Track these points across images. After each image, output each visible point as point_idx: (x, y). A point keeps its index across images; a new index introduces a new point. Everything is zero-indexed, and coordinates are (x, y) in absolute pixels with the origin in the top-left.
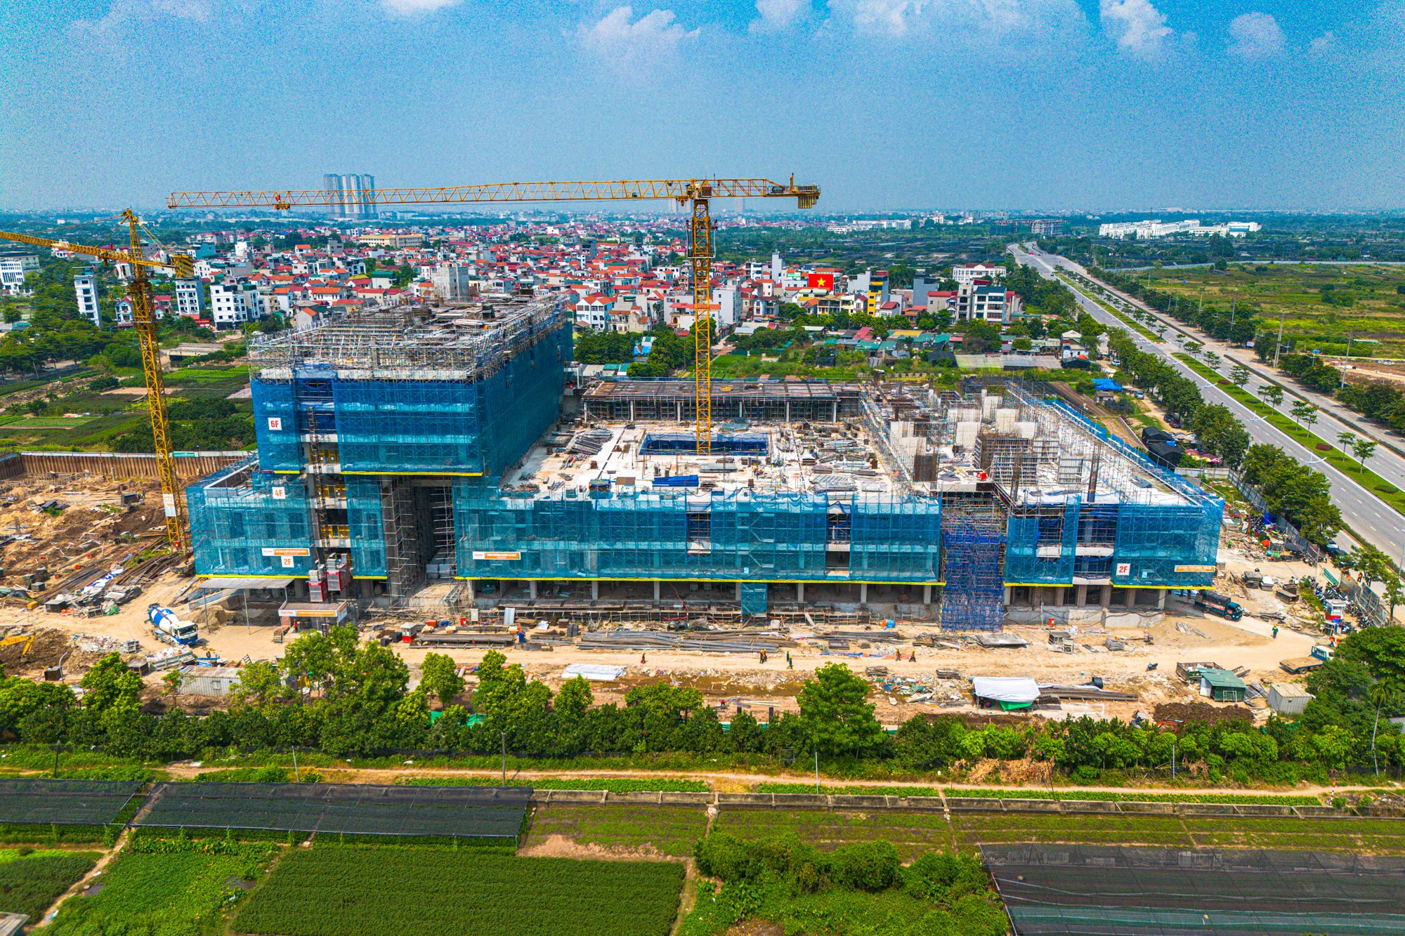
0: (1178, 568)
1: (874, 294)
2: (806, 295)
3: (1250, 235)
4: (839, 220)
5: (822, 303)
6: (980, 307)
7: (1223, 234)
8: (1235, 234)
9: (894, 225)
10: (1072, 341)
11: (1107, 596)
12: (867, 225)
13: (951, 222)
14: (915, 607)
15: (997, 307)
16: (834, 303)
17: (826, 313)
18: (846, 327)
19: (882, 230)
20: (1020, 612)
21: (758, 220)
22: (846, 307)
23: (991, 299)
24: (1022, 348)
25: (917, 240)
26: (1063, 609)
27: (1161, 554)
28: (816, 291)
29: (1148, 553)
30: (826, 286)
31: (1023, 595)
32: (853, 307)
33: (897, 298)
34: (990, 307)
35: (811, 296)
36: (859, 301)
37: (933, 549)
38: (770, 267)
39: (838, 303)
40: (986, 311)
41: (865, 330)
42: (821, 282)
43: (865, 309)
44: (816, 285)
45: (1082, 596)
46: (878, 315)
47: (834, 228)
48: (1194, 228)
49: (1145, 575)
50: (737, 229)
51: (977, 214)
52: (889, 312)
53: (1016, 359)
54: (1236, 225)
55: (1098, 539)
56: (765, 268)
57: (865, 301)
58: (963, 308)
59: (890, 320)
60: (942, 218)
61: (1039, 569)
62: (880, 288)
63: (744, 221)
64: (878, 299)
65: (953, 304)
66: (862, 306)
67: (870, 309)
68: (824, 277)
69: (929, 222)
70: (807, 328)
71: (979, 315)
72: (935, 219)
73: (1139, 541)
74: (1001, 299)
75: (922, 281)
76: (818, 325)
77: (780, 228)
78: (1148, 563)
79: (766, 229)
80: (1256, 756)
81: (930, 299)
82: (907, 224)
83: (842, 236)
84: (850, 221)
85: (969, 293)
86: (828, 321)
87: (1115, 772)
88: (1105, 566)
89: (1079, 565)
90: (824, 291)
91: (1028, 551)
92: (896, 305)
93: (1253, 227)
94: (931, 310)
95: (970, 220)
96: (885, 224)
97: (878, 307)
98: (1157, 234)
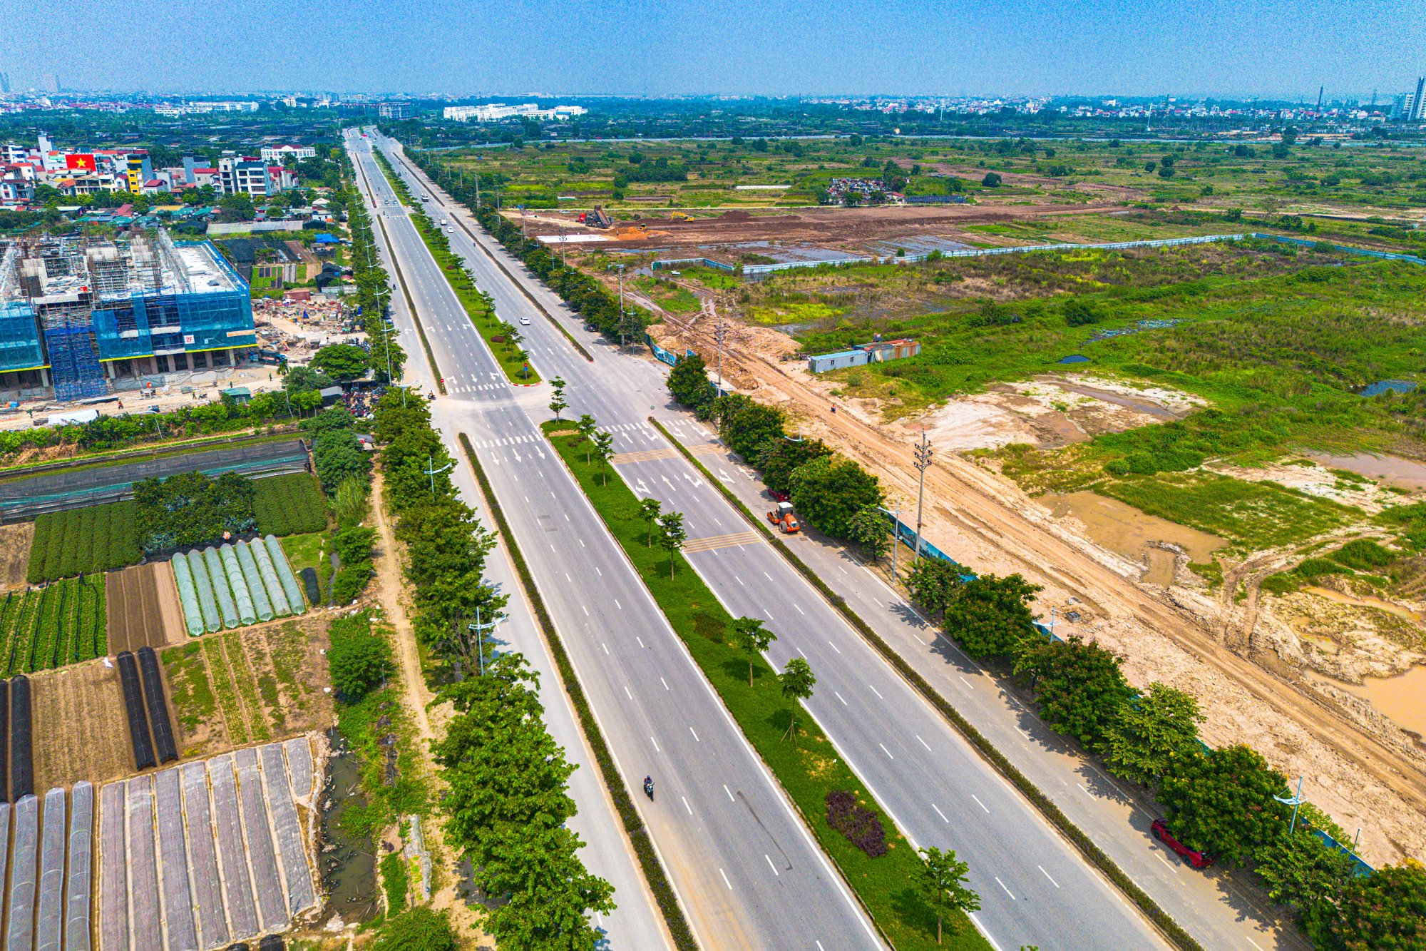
0: (229, 334)
1: (133, 172)
2: (64, 177)
3: (572, 118)
4: (175, 102)
5: (79, 183)
6: (244, 181)
7: (551, 117)
8: (560, 117)
9: (238, 107)
10: (319, 207)
11: (190, 361)
12: (206, 107)
13: (305, 105)
14: (37, 390)
15: (259, 181)
16: (91, 182)
17: (86, 193)
18: (108, 206)
19: (223, 113)
20: (125, 382)
21: (71, 101)
22: (106, 186)
23: (251, 173)
24: (275, 215)
25: (257, 123)
26: (160, 375)
27: (218, 326)
28: (75, 171)
29: (206, 328)
30: (87, 166)
31: (124, 369)
32: (115, 185)
33: (162, 176)
34: (253, 181)
35: (70, 177)
36: (119, 179)
37: (34, 342)
38: (39, 150)
39: (97, 182)
40: (249, 185)
41: (126, 207)
42: (81, 163)
43: (128, 188)
44: (76, 166)
45: (171, 364)
46: (143, 192)
47: (167, 110)
48: (531, 111)
49: (206, 341)
50: (39, 112)
51: (334, 96)
52: (155, 190)
53: (268, 225)
54: (562, 108)
55: (172, 321)
56: (33, 152)
57: (127, 180)
58: (227, 183)
59: (154, 197)
60: (293, 100)
61: (125, 346)
62: (140, 166)
63: (48, 102)
64: (140, 177)
65: (218, 179)
66: (124, 185)
67: (133, 187)
68: (84, 158)
69: (280, 105)
70: (61, 208)
71: (245, 189)
72: (286, 101)
73: (195, 320)
74: (261, 173)
75: (191, 159)
76: (75, 205)
77: (98, 111)
78: (207, 334)
79: (78, 111)
80: (215, 418)
81: (197, 176)
82: (254, 106)
83: (172, 119)
84: (187, 101)
85: (230, 168)
86: (87, 201)
87: (122, 441)
88: (177, 339)
89: (158, 341)
90: (84, 171)
91: (113, 335)
92: (161, 183)
93: (577, 111)
94: (199, 185)
95: (326, 103)
96: (227, 106)
97: (141, 185)
98: (494, 116)
